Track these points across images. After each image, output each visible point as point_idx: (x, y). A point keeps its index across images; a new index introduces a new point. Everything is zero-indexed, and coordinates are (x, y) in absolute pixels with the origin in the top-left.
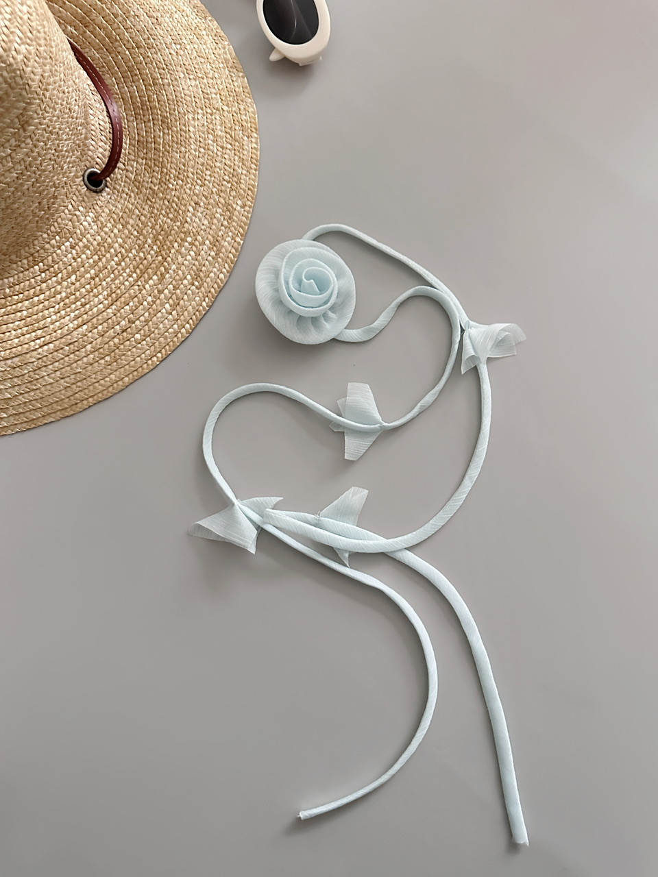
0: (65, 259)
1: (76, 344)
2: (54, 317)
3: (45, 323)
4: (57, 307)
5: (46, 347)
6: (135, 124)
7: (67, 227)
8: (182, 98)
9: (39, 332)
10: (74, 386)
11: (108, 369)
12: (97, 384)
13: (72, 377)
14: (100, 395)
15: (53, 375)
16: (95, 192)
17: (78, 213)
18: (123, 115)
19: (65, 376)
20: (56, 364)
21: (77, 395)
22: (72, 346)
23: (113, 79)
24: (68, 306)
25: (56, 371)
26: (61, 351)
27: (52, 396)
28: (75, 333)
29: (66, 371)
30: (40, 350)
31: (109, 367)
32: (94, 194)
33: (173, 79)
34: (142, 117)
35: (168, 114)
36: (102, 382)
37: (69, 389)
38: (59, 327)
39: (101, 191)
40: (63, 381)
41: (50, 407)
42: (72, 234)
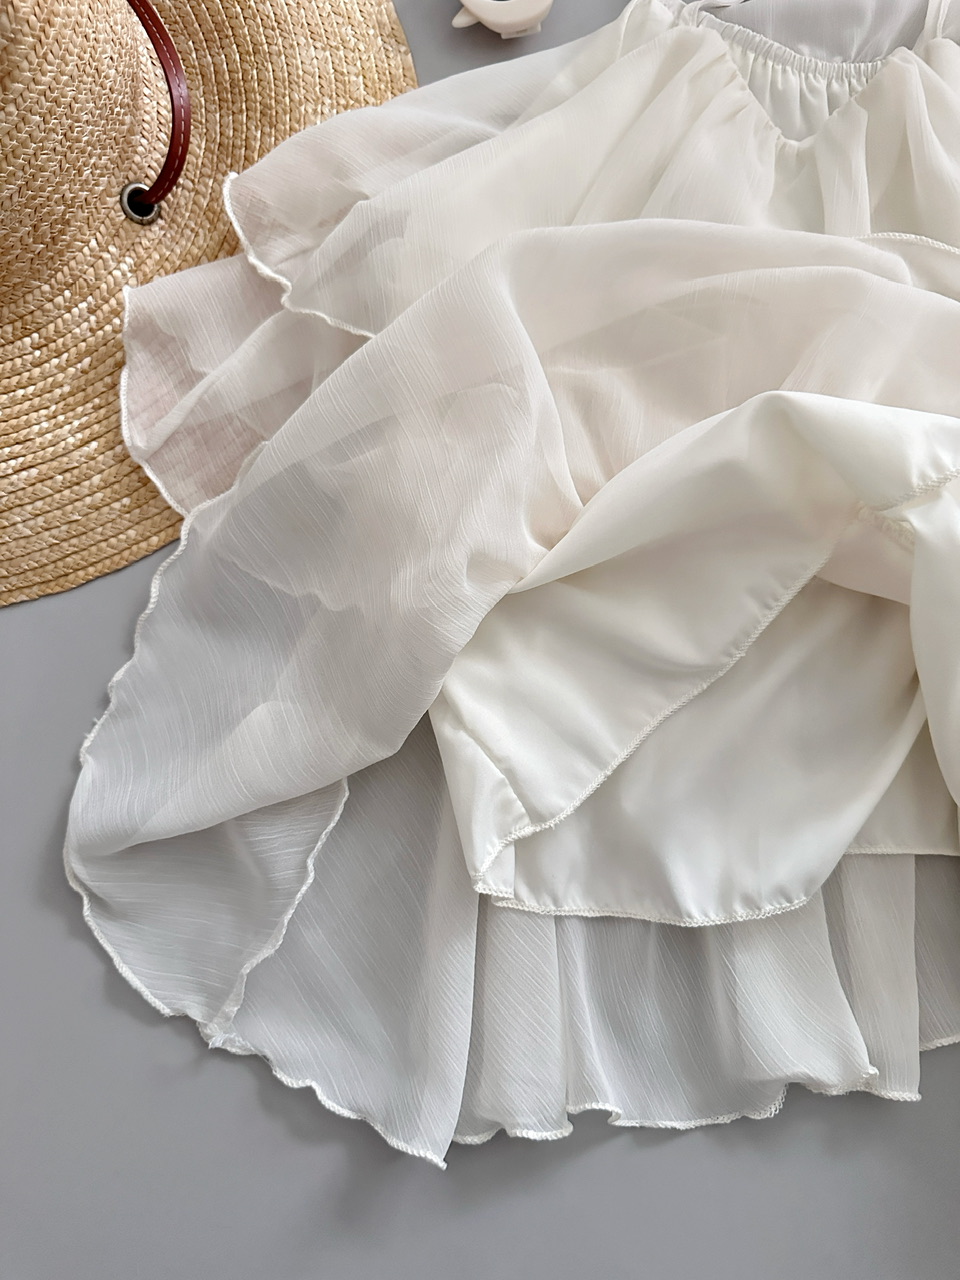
0: (77, 330)
1: (76, 472)
2: (45, 425)
3: (28, 433)
4: (53, 408)
5: (24, 474)
6: (218, 116)
7: (84, 276)
8: (298, 76)
9: (17, 448)
10: (65, 544)
11: (125, 519)
12: (103, 545)
13: (64, 528)
14: (108, 562)
15: (31, 523)
16: (142, 223)
17: (106, 255)
18: (200, 101)
19: (52, 526)
20: (39, 504)
21: (68, 559)
22: (68, 475)
23: (191, 43)
24: (70, 407)
25: (39, 515)
26: (49, 482)
27: (27, 557)
28: (76, 454)
29: (54, 517)
30: (15, 477)
31: (128, 516)
32: (137, 227)
33: (287, 46)
34: (230, 104)
35: (273, 102)
36: (113, 541)
37: (56, 548)
38: (50, 441)
39: (151, 223)
40: (47, 533)
41: (22, 576)
42: (92, 289)
